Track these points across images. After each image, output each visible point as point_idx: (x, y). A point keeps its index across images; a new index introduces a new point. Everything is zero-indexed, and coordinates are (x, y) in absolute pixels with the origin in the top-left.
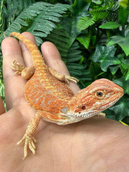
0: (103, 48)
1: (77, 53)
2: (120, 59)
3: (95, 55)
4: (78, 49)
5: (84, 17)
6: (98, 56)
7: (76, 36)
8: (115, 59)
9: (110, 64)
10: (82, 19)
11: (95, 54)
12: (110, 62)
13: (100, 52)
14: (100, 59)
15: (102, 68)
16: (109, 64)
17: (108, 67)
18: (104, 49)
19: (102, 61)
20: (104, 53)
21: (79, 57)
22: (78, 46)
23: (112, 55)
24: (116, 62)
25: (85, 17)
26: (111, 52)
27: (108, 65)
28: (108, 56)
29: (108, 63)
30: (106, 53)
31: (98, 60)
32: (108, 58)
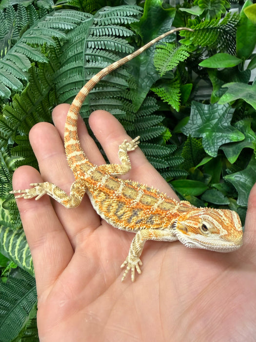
0: (206, 107)
1: (156, 121)
2: (242, 130)
3: (190, 124)
4: (157, 113)
5: (165, 45)
6: (196, 126)
7: (151, 85)
8: (233, 130)
9: (224, 142)
10: (161, 49)
11: (190, 122)
12: (222, 136)
13: (199, 117)
14: (201, 130)
15: (207, 149)
16: (221, 141)
17: (218, 147)
18: (209, 110)
19: (204, 135)
20: (208, 120)
21: (160, 129)
22: (155, 106)
23: (226, 123)
24: (234, 137)
25: (165, 43)
26: (223, 115)
27: (220, 144)
28: (217, 124)
29: (218, 139)
30: (213, 119)
31: (197, 133)
32: (216, 129)
